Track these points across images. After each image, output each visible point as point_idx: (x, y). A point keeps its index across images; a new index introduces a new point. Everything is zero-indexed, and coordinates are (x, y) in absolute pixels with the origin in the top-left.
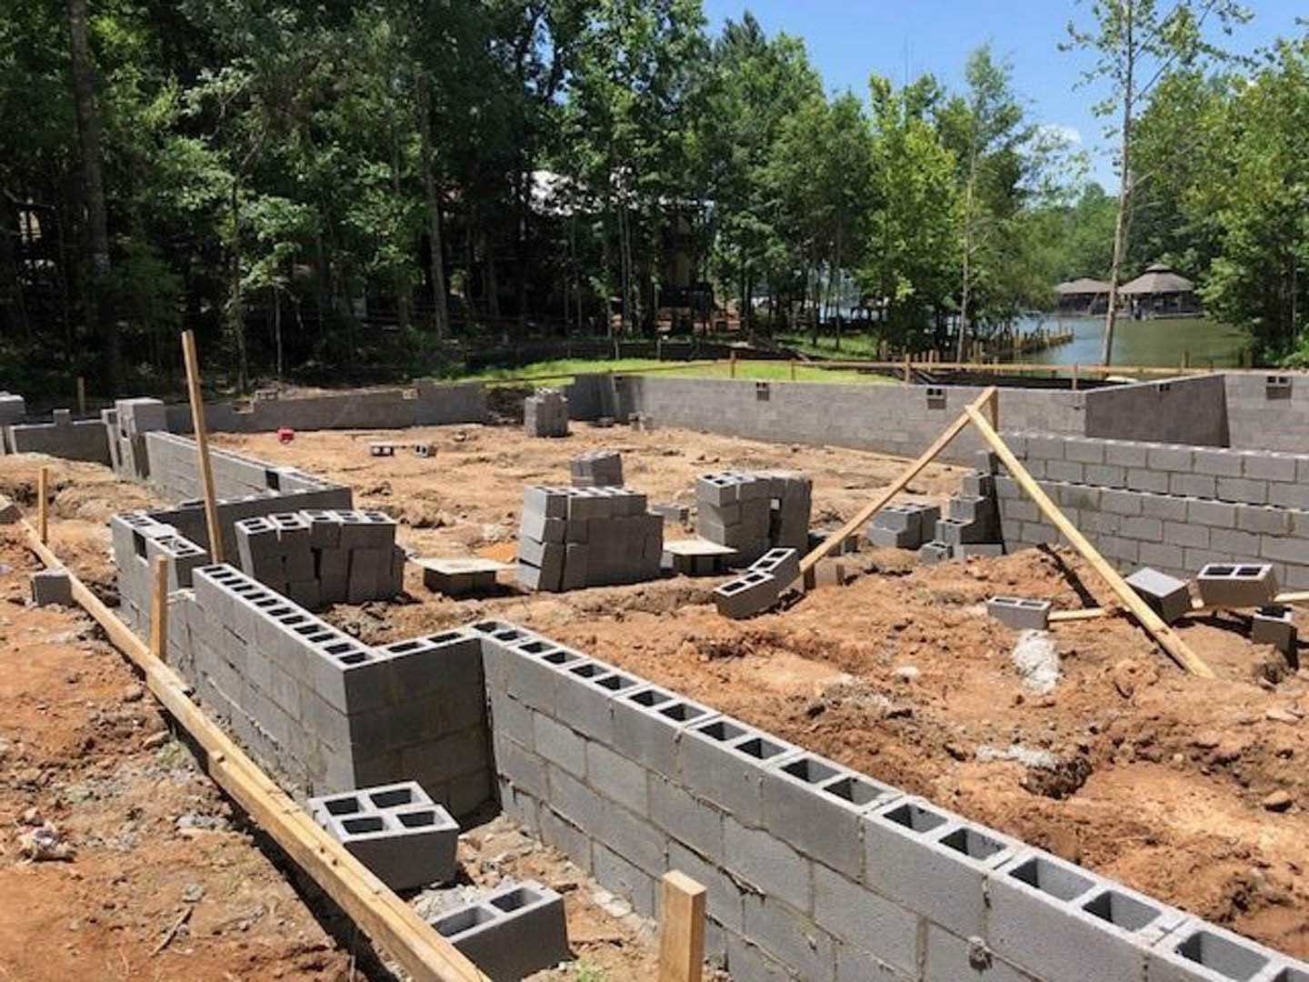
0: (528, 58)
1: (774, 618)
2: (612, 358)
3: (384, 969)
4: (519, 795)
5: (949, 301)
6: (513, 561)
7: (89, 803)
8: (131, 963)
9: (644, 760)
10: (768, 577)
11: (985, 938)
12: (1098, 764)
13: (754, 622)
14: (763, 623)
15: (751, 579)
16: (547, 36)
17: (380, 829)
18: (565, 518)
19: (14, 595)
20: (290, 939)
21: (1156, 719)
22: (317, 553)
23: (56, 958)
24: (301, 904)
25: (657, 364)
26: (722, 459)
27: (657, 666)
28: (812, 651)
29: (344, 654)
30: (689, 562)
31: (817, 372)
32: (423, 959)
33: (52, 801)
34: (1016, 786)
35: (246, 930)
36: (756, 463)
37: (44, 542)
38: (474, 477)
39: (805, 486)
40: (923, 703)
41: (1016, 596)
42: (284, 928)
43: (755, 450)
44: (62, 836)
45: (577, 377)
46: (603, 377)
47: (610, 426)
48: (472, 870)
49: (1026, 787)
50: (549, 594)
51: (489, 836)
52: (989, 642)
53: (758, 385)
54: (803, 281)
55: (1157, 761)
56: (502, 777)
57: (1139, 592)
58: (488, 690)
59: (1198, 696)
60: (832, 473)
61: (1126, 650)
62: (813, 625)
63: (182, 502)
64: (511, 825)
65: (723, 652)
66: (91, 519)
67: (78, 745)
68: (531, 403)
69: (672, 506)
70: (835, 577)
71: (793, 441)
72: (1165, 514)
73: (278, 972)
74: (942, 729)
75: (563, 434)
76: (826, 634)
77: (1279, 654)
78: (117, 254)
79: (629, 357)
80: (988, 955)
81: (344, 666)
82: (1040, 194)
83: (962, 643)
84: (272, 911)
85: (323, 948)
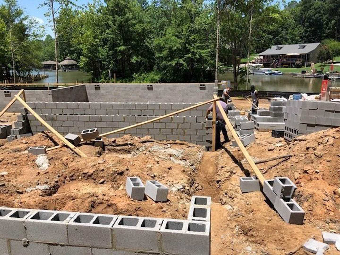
5: (9, 65)
11: (27, 238)
12: (61, 185)
21: (74, 169)
34: (38, 196)
40: (9, 181)
41: (36, 146)
49: (42, 196)
52: (29, 160)
55: (75, 180)
57: (68, 140)
59: (83, 162)
61: (66, 155)
72: (73, 119)
74: (15, 187)
77: (101, 149)
80: (28, 242)
82: (32, 36)
83: (20, 162)
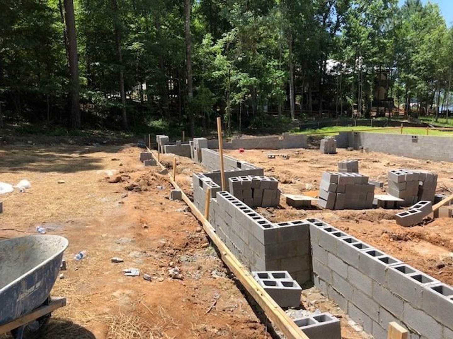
0: (327, 20)
1: (420, 227)
2: (353, 125)
3: (275, 333)
4: (321, 281)
6: (316, 197)
7: (187, 262)
8: (199, 315)
9: (372, 276)
10: (419, 212)
13: (412, 228)
14: (416, 229)
15: (412, 212)
16: (335, 12)
17: (275, 286)
18: (337, 184)
19: (166, 196)
20: (246, 317)
22: (253, 190)
23: (179, 310)
24: (249, 306)
25: (370, 128)
26: (396, 165)
27: (373, 241)
28: (437, 242)
29: (264, 225)
30: (384, 202)
31: (437, 132)
32: (292, 333)
33: (177, 260)
35: (232, 311)
36: (411, 167)
37: (174, 181)
38: (302, 167)
39: (435, 177)
42: (243, 313)
43: (410, 162)
44: (180, 272)
45: (340, 133)
46: (349, 133)
47: (351, 150)
48: (305, 305)
50: (330, 210)
51: (310, 293)
53: (413, 137)
54: (432, 97)
56: (315, 274)
58: (311, 242)
60: (445, 172)
62: (438, 232)
63: (213, 171)
64: (317, 291)
65: (399, 239)
66: (186, 174)
67: (184, 244)
68: (323, 141)
69: (377, 181)
70: (448, 214)
71: (428, 159)
73: (242, 327)
75: (334, 153)
76: (444, 236)
78: (195, 93)
79: (360, 125)
81: (264, 229)
84: (240, 307)
85: (256, 322)
